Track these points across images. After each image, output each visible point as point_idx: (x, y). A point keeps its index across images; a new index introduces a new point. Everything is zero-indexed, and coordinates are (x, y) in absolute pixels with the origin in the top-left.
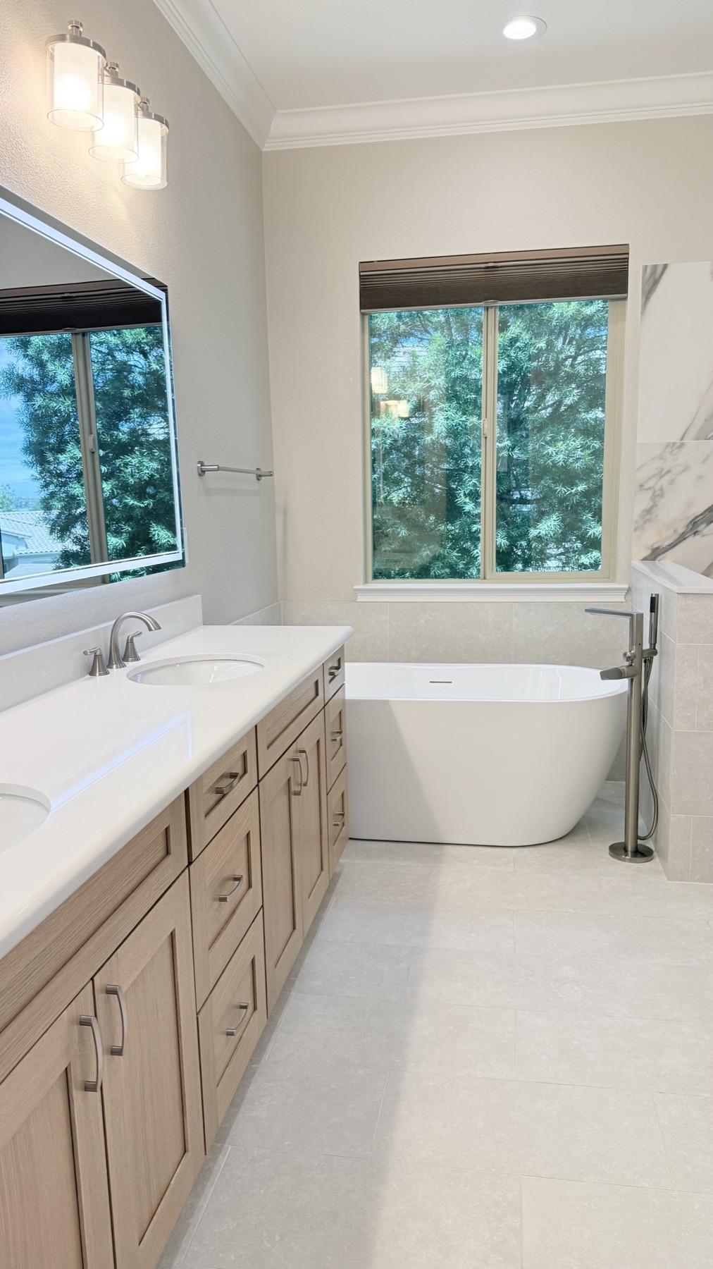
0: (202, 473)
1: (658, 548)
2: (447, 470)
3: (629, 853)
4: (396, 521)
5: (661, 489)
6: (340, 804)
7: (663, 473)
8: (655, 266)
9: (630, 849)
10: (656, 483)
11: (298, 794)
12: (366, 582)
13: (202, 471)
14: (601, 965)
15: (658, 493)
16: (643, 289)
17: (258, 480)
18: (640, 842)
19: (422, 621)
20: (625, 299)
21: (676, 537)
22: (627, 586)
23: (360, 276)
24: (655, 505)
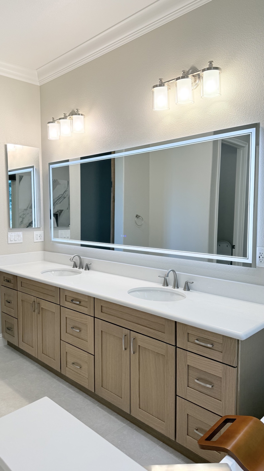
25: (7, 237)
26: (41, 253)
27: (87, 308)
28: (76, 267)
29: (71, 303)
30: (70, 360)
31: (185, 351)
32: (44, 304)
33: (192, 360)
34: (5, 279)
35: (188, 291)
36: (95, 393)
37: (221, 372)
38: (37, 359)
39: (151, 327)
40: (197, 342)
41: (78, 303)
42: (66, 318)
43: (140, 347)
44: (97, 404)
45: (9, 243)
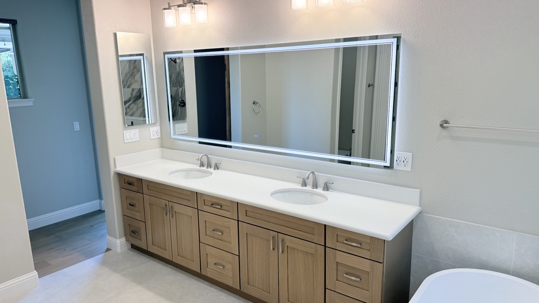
25: (123, 136)
26: (158, 150)
27: (230, 212)
28: (203, 166)
29: (211, 207)
30: (212, 261)
31: (335, 250)
32: (177, 207)
33: (342, 258)
34: (126, 181)
35: (327, 191)
36: (241, 290)
37: (369, 267)
38: (172, 262)
39: (300, 230)
40: (345, 242)
41: (220, 207)
42: (205, 221)
43: (288, 247)
44: (242, 300)
45: (125, 142)
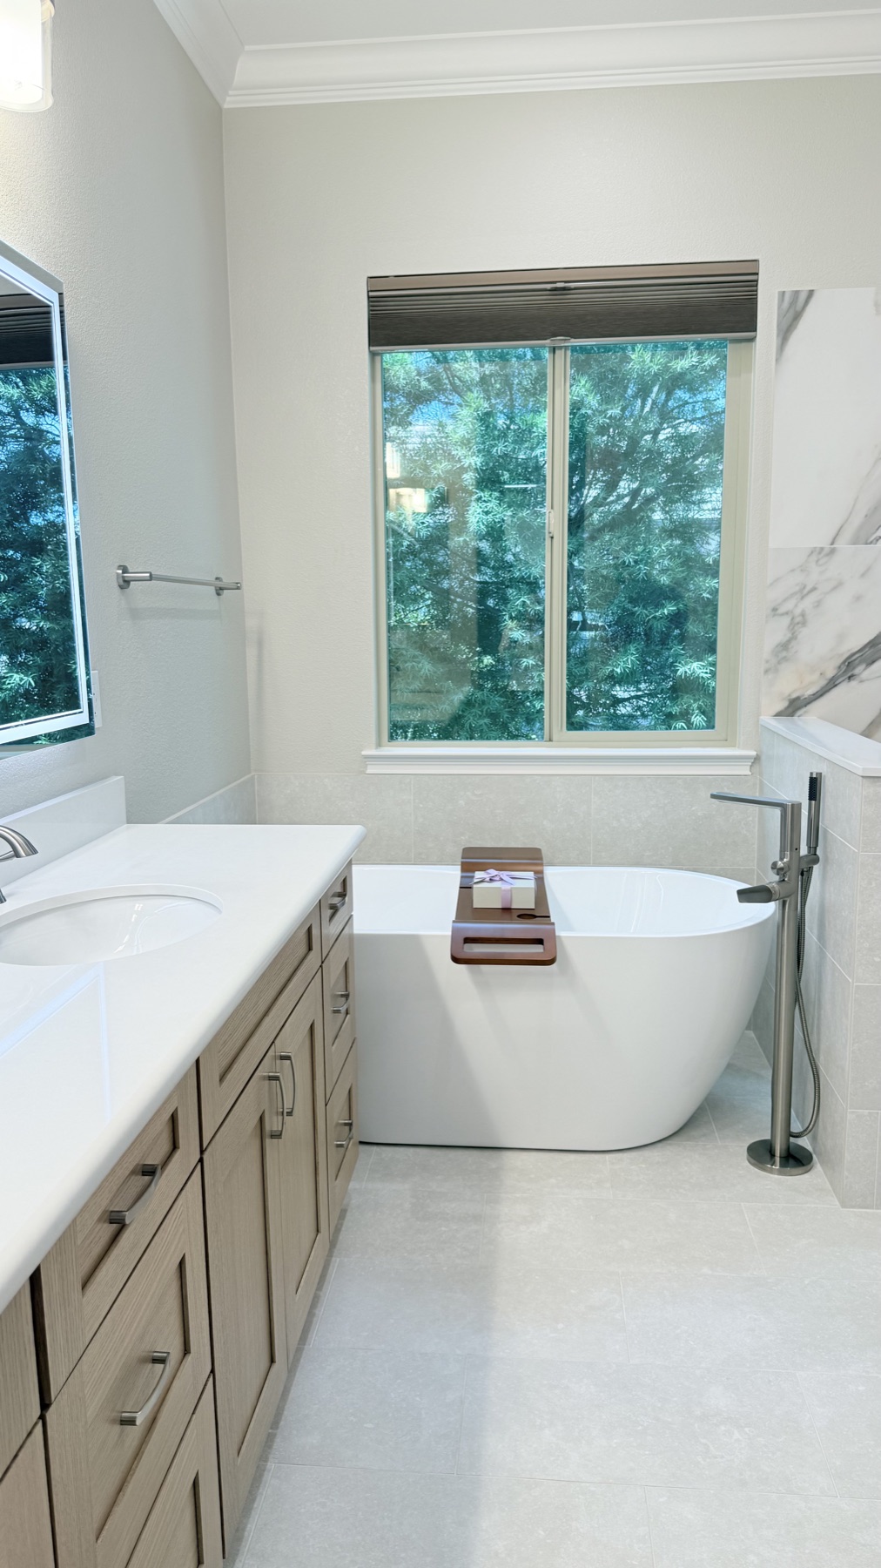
0: (125, 584)
1: (798, 698)
2: (480, 583)
3: (778, 1159)
4: (416, 653)
5: (803, 615)
6: (346, 1108)
7: (805, 591)
8: (797, 293)
9: (778, 1153)
10: (796, 606)
11: (277, 1135)
12: (379, 745)
13: (125, 581)
14: (770, 1381)
15: (799, 619)
16: (778, 326)
17: (218, 594)
18: (792, 1139)
19: (462, 802)
20: (752, 340)
21: (823, 682)
22: (754, 753)
23: (369, 297)
24: (793, 637)
